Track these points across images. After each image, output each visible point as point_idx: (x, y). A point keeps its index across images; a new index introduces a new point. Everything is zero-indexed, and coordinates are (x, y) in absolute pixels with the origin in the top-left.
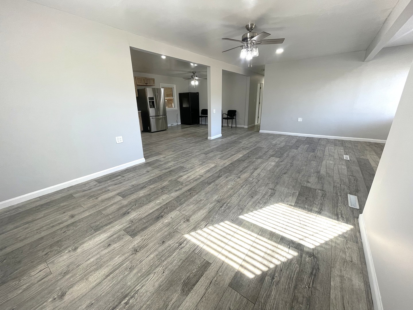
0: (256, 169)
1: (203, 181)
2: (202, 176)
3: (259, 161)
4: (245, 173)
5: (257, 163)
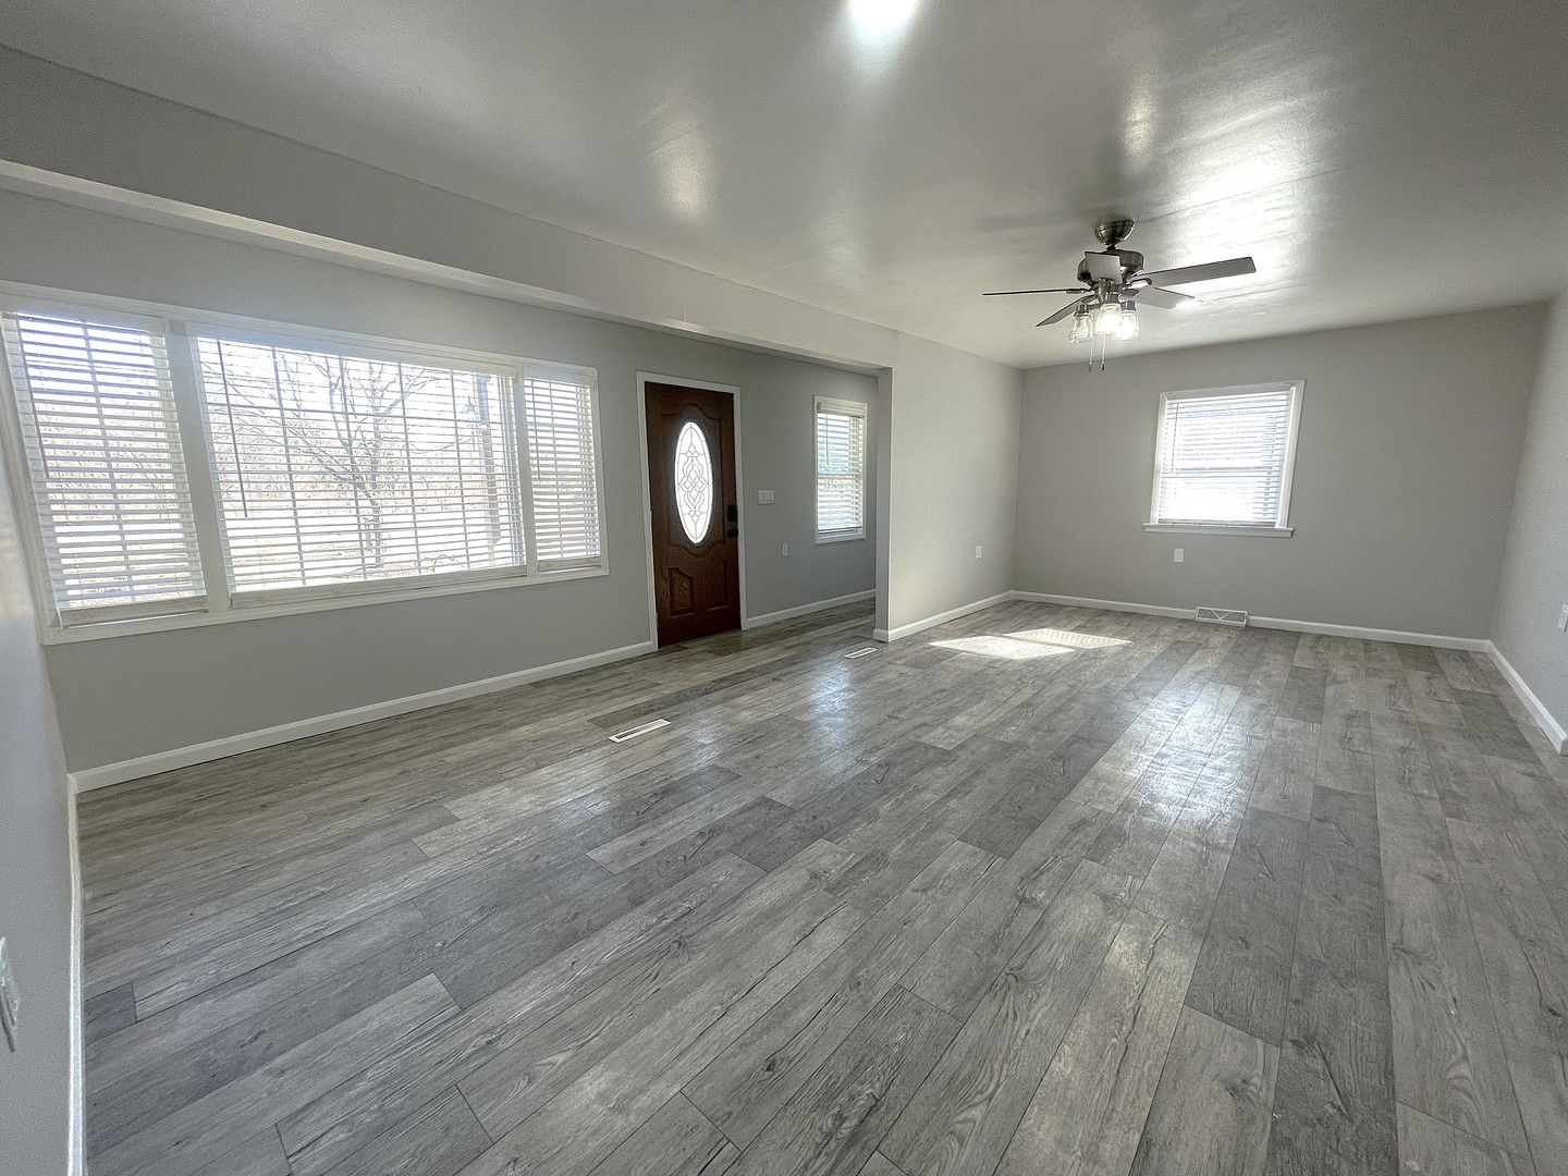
0: (1027, 704)
3: (1011, 734)
4: (1060, 697)
5: (1022, 723)
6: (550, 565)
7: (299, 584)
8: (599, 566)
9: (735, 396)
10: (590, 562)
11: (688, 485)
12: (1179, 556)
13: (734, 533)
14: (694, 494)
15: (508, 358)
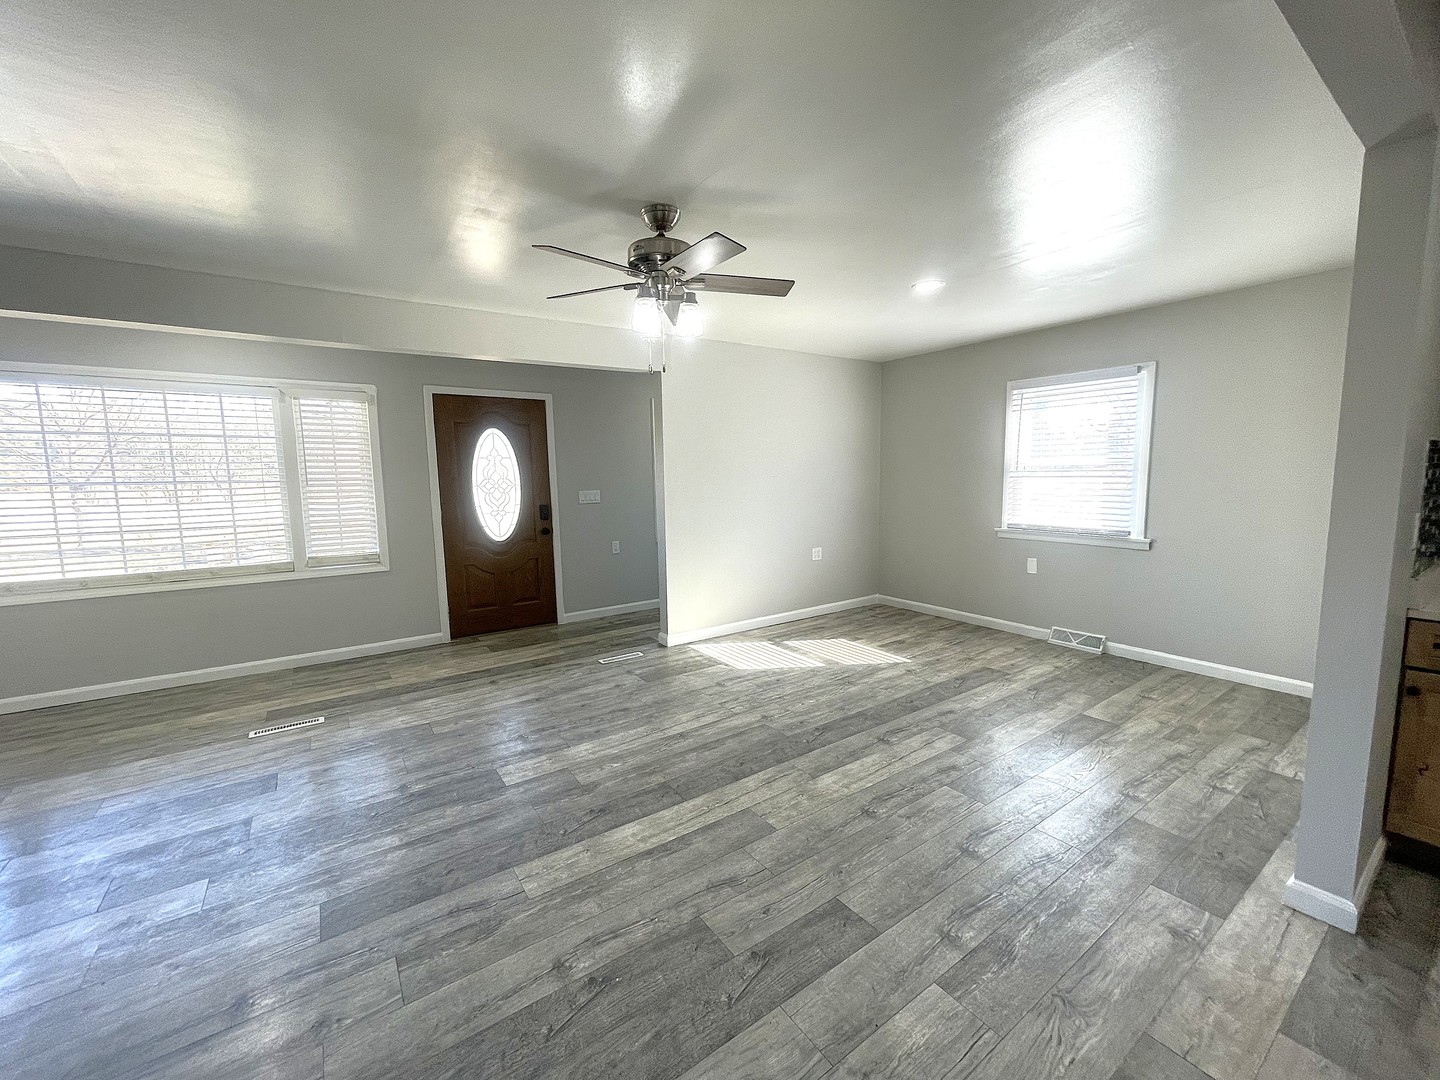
1: (877, 725)
2: (881, 740)
6: (318, 562)
7: (59, 576)
8: (379, 563)
9: (547, 402)
10: (367, 559)
11: (489, 486)
12: (1032, 566)
13: (548, 531)
14: (497, 495)
15: (272, 381)
